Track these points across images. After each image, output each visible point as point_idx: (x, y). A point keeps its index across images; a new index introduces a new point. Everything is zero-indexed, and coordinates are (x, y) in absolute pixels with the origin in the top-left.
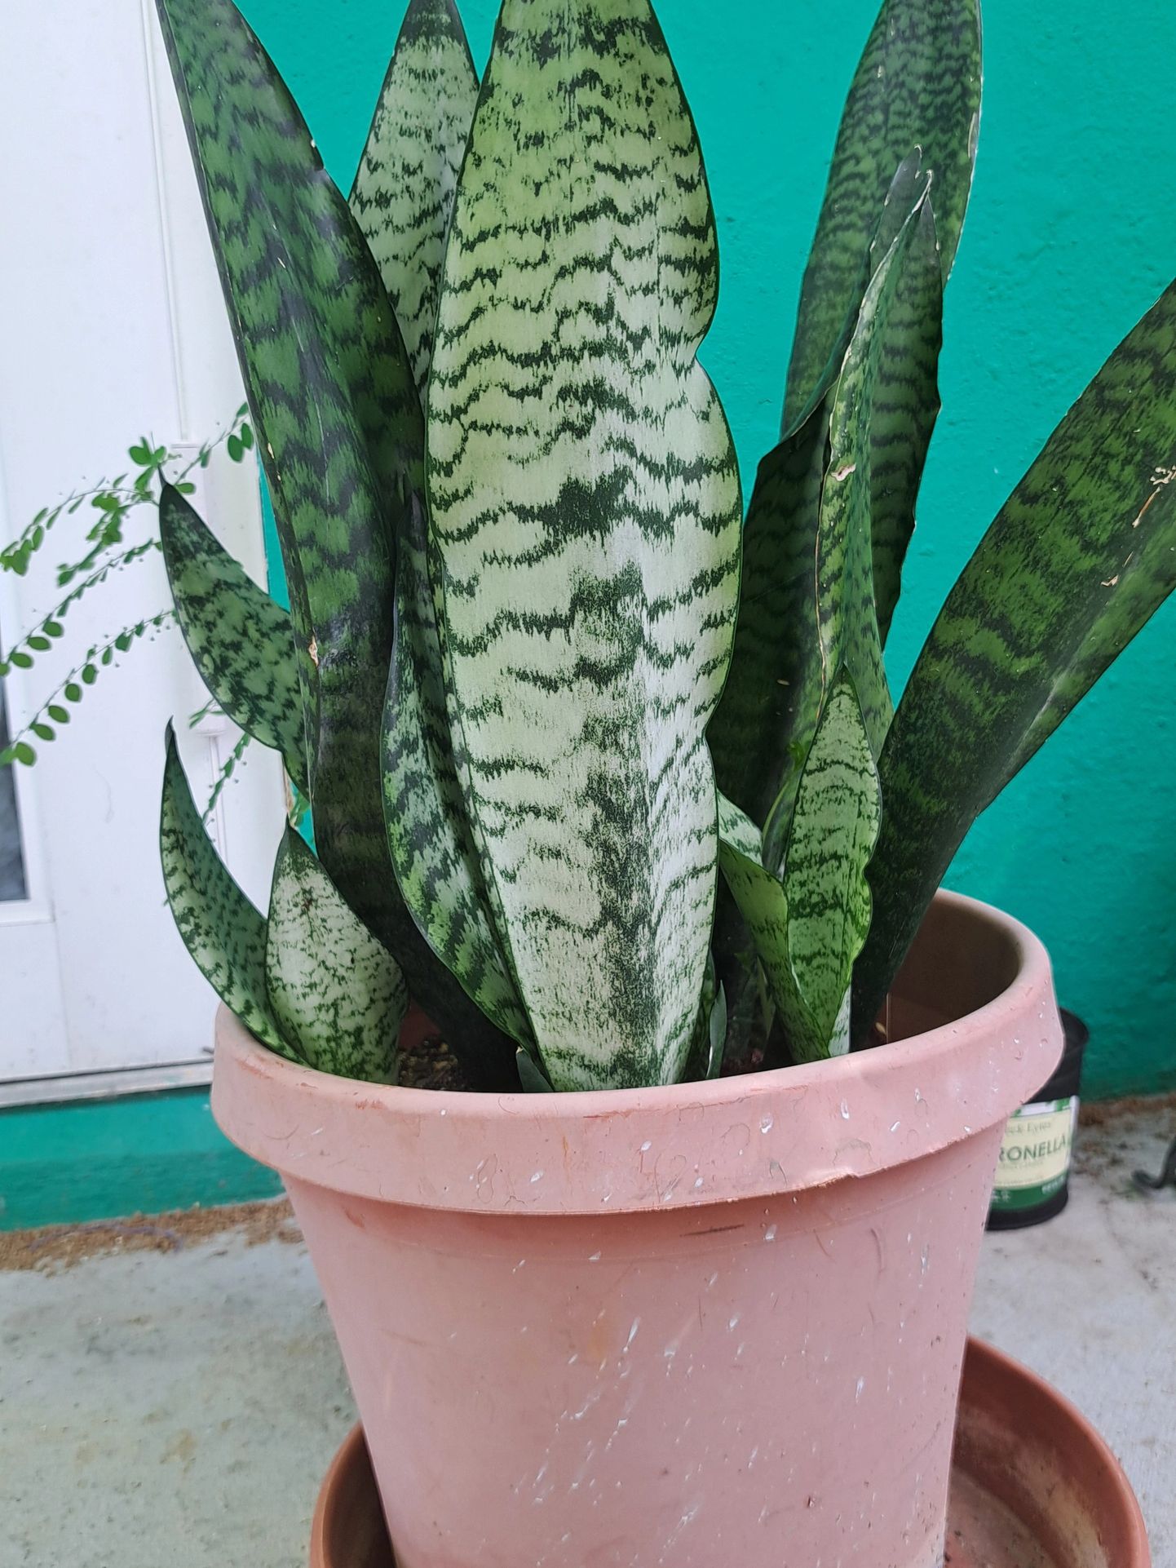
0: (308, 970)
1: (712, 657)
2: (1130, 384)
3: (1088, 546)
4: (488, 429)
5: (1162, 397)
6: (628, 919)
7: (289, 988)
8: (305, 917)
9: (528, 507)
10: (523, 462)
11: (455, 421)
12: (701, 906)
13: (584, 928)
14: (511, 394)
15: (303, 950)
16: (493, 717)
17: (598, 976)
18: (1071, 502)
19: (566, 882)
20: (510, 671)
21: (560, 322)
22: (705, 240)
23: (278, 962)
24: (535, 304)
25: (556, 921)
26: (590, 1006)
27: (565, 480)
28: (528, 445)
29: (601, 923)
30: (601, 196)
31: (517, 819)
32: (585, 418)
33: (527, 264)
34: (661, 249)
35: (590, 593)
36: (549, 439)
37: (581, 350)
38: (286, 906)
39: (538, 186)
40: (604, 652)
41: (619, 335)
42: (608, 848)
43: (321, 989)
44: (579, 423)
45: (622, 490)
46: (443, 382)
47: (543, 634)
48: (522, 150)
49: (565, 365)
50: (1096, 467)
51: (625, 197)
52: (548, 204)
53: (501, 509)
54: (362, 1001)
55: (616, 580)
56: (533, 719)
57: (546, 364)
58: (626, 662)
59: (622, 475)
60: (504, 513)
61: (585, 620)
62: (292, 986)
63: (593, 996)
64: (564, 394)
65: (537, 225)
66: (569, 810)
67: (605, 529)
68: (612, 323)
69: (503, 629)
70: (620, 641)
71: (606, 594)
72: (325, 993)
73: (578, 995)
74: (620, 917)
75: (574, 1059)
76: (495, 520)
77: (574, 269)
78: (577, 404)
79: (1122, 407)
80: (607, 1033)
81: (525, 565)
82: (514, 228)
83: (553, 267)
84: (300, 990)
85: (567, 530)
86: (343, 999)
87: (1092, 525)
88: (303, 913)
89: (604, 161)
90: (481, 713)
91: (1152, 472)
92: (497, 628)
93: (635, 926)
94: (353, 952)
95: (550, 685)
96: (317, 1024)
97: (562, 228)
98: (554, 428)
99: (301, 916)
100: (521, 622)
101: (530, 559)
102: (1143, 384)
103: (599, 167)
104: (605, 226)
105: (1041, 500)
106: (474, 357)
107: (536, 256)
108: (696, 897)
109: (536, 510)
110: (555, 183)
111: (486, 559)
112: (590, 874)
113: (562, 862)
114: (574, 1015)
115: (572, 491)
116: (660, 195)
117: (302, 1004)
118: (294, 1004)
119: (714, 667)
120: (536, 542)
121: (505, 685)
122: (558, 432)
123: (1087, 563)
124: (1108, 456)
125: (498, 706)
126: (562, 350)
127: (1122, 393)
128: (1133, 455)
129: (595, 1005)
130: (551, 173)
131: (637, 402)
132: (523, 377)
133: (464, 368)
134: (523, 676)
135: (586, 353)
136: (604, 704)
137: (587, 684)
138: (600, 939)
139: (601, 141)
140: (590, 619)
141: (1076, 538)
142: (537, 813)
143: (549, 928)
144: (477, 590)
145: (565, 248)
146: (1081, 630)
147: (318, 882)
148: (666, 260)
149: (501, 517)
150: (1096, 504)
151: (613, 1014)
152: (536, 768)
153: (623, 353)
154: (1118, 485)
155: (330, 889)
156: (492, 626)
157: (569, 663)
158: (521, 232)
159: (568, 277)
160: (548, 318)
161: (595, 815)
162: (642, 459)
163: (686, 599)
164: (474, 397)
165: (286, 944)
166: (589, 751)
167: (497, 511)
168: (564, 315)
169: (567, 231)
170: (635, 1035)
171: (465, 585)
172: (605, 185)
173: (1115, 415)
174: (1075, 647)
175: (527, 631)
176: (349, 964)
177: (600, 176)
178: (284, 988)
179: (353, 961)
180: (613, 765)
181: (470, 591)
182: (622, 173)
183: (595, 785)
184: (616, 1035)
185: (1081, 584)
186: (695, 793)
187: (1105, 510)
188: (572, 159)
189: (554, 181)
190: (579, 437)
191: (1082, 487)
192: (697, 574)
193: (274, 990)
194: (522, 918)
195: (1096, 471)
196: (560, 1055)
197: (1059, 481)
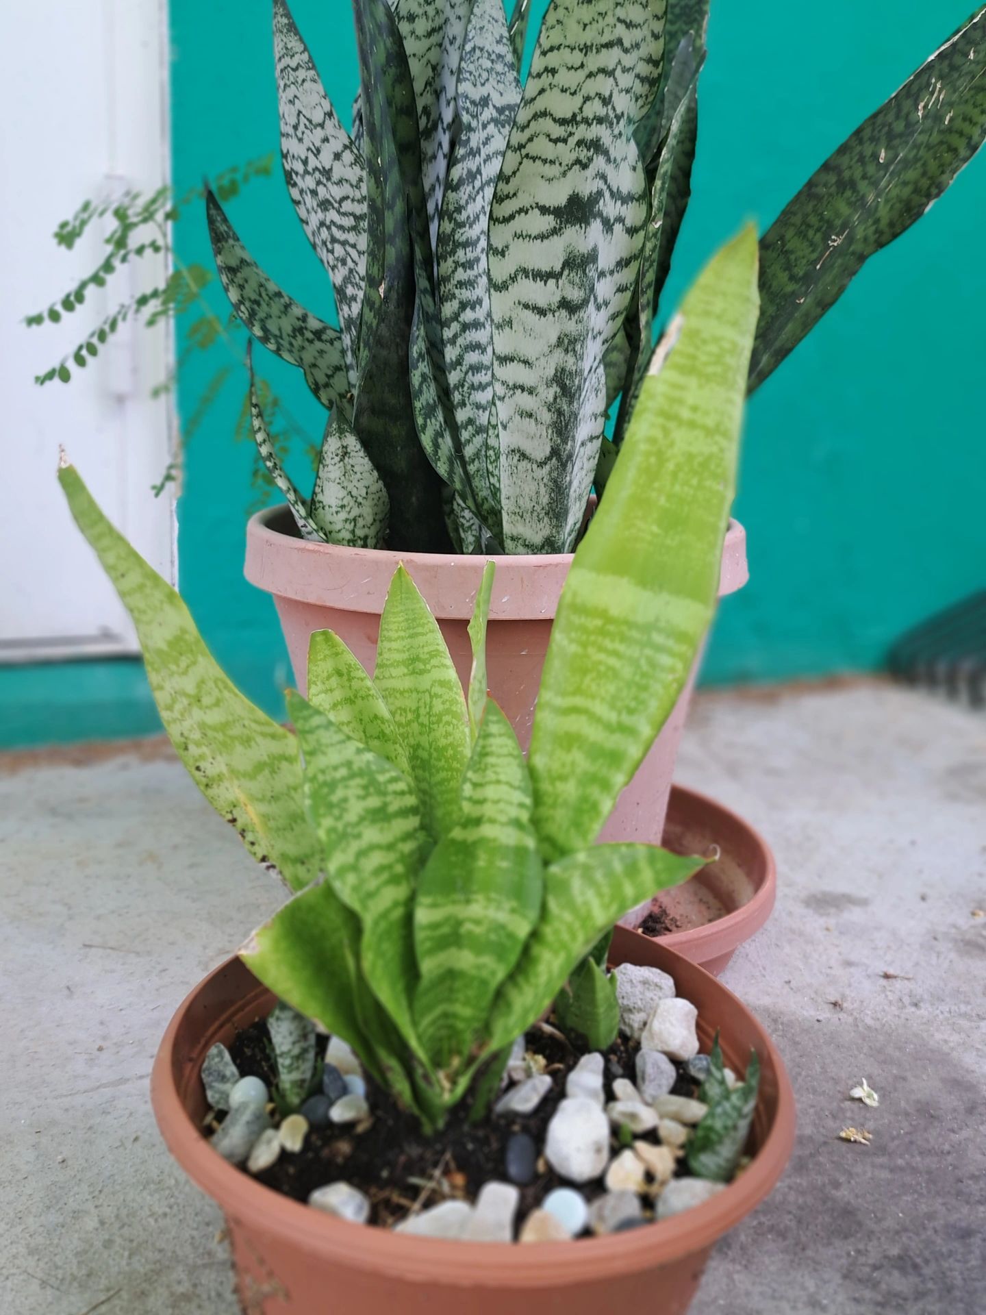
0: (341, 496)
1: (617, 310)
2: (825, 185)
3: (792, 278)
4: (534, 159)
5: (840, 195)
6: (564, 457)
7: (327, 508)
8: (342, 463)
9: (547, 206)
10: (550, 180)
11: (518, 152)
12: (592, 459)
13: (539, 461)
14: (550, 140)
15: (339, 483)
16: (507, 329)
17: (543, 490)
18: (786, 251)
19: (533, 433)
20: (519, 303)
21: (584, 102)
22: (657, 68)
23: (322, 491)
24: (572, 91)
25: (524, 456)
26: (535, 508)
27: (571, 193)
28: (555, 170)
29: (549, 459)
30: (617, 36)
31: (511, 392)
32: (588, 158)
33: (572, 67)
34: (637, 70)
35: (574, 260)
36: (566, 168)
37: (593, 120)
38: (330, 455)
39: (585, 25)
40: (575, 295)
41: (612, 115)
42: (560, 413)
43: (348, 509)
44: (585, 161)
45: (598, 203)
46: (518, 128)
47: (543, 282)
48: (580, 5)
49: (583, 127)
50: (801, 232)
51: (629, 37)
52: (589, 36)
53: (531, 206)
54: (369, 519)
55: (588, 254)
56: (529, 332)
57: (572, 125)
58: (585, 302)
59: (600, 193)
60: (533, 209)
61: (569, 275)
62: (329, 506)
63: (538, 503)
64: (580, 143)
65: (581, 47)
66: (541, 389)
67: (587, 224)
68: (610, 107)
69: (519, 278)
70: (585, 290)
71: (582, 260)
72: (350, 512)
73: (529, 501)
74: (560, 455)
75: (520, 541)
76: (526, 213)
77: (597, 73)
78: (585, 150)
79: (819, 198)
80: (542, 525)
81: (539, 241)
82: (569, 47)
83: (586, 71)
84: (334, 509)
85: (567, 222)
86: (359, 517)
87: (796, 266)
88: (341, 460)
89: (622, 17)
90: (501, 326)
91: (829, 238)
92: (516, 277)
93: (567, 462)
94: (367, 488)
95: (542, 312)
96: (343, 531)
97: (594, 51)
98: (570, 162)
99: (339, 462)
100: (530, 274)
101: (543, 237)
102: (831, 187)
103: (619, 20)
104: (616, 52)
105: (771, 249)
106: (536, 116)
107: (578, 64)
108: (590, 453)
109: (552, 209)
110: (595, 25)
111: (515, 235)
112: (547, 428)
113: (532, 421)
114: (524, 514)
115: (574, 199)
116: (644, 39)
117: (336, 518)
118: (329, 518)
119: (617, 316)
120: (548, 228)
121: (516, 311)
122: (573, 165)
123: (791, 287)
124: (809, 226)
125: (510, 323)
126: (583, 118)
127: (821, 190)
128: (821, 228)
129: (538, 508)
130: (594, 20)
131: (613, 154)
132: (558, 131)
133: (529, 122)
134: (526, 306)
135: (595, 122)
136: (571, 326)
137: (564, 313)
138: (547, 468)
139: (622, 6)
140: (571, 275)
141: (787, 272)
142: (523, 390)
143: (519, 460)
144: (507, 253)
145: (594, 62)
146: (781, 328)
147: (352, 441)
148: (638, 76)
149: (530, 212)
150: (800, 254)
151: (547, 514)
152: (526, 362)
153: (611, 124)
154: (812, 244)
155: (359, 446)
156: (513, 276)
157: (556, 299)
158: (572, 50)
159: (593, 78)
160: (578, 100)
161: (556, 393)
162: (609, 187)
163: (612, 273)
164: (530, 140)
165: (328, 480)
166: (559, 354)
167: (529, 207)
168: (587, 99)
169: (597, 52)
170: (557, 526)
171: (500, 250)
172: (621, 30)
173: (815, 203)
174: (776, 339)
175: (534, 280)
176: (364, 495)
177: (619, 25)
178: (323, 508)
179: (367, 493)
180: (570, 361)
181: (503, 254)
182: (629, 25)
183: (559, 374)
184: (548, 526)
185: (786, 300)
186: (597, 391)
187: (803, 257)
188: (606, 13)
189: (594, 24)
190: (583, 169)
191: (794, 243)
192: (619, 259)
193: (316, 509)
194: (506, 452)
195: (802, 234)
196: (513, 539)
197: (782, 238)
